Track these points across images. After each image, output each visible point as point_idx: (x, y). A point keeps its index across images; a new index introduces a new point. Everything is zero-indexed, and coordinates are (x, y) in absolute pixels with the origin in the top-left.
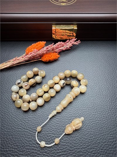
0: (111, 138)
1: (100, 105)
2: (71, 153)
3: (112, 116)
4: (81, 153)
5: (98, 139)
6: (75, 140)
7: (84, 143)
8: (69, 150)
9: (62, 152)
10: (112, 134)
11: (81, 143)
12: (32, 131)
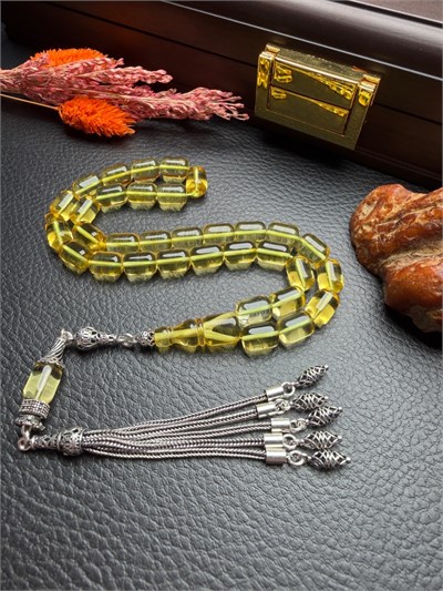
0: (331, 582)
1: (363, 412)
2: (108, 523)
3: (399, 489)
4: (148, 556)
5: (261, 549)
6: (155, 485)
7: (188, 524)
8: (108, 505)
9: (78, 497)
10: (348, 571)
11: (176, 514)
12: (21, 353)
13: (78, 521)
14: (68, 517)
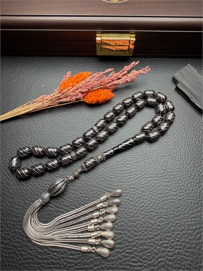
1: (175, 171)
2: (130, 245)
3: (194, 188)
4: (145, 247)
5: (172, 225)
6: (135, 226)
10: (194, 217)
13: (121, 250)
14: (118, 251)
